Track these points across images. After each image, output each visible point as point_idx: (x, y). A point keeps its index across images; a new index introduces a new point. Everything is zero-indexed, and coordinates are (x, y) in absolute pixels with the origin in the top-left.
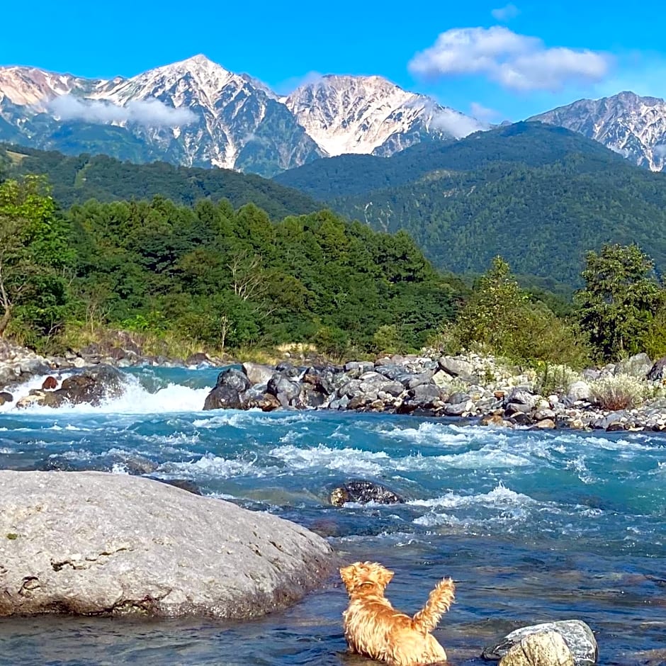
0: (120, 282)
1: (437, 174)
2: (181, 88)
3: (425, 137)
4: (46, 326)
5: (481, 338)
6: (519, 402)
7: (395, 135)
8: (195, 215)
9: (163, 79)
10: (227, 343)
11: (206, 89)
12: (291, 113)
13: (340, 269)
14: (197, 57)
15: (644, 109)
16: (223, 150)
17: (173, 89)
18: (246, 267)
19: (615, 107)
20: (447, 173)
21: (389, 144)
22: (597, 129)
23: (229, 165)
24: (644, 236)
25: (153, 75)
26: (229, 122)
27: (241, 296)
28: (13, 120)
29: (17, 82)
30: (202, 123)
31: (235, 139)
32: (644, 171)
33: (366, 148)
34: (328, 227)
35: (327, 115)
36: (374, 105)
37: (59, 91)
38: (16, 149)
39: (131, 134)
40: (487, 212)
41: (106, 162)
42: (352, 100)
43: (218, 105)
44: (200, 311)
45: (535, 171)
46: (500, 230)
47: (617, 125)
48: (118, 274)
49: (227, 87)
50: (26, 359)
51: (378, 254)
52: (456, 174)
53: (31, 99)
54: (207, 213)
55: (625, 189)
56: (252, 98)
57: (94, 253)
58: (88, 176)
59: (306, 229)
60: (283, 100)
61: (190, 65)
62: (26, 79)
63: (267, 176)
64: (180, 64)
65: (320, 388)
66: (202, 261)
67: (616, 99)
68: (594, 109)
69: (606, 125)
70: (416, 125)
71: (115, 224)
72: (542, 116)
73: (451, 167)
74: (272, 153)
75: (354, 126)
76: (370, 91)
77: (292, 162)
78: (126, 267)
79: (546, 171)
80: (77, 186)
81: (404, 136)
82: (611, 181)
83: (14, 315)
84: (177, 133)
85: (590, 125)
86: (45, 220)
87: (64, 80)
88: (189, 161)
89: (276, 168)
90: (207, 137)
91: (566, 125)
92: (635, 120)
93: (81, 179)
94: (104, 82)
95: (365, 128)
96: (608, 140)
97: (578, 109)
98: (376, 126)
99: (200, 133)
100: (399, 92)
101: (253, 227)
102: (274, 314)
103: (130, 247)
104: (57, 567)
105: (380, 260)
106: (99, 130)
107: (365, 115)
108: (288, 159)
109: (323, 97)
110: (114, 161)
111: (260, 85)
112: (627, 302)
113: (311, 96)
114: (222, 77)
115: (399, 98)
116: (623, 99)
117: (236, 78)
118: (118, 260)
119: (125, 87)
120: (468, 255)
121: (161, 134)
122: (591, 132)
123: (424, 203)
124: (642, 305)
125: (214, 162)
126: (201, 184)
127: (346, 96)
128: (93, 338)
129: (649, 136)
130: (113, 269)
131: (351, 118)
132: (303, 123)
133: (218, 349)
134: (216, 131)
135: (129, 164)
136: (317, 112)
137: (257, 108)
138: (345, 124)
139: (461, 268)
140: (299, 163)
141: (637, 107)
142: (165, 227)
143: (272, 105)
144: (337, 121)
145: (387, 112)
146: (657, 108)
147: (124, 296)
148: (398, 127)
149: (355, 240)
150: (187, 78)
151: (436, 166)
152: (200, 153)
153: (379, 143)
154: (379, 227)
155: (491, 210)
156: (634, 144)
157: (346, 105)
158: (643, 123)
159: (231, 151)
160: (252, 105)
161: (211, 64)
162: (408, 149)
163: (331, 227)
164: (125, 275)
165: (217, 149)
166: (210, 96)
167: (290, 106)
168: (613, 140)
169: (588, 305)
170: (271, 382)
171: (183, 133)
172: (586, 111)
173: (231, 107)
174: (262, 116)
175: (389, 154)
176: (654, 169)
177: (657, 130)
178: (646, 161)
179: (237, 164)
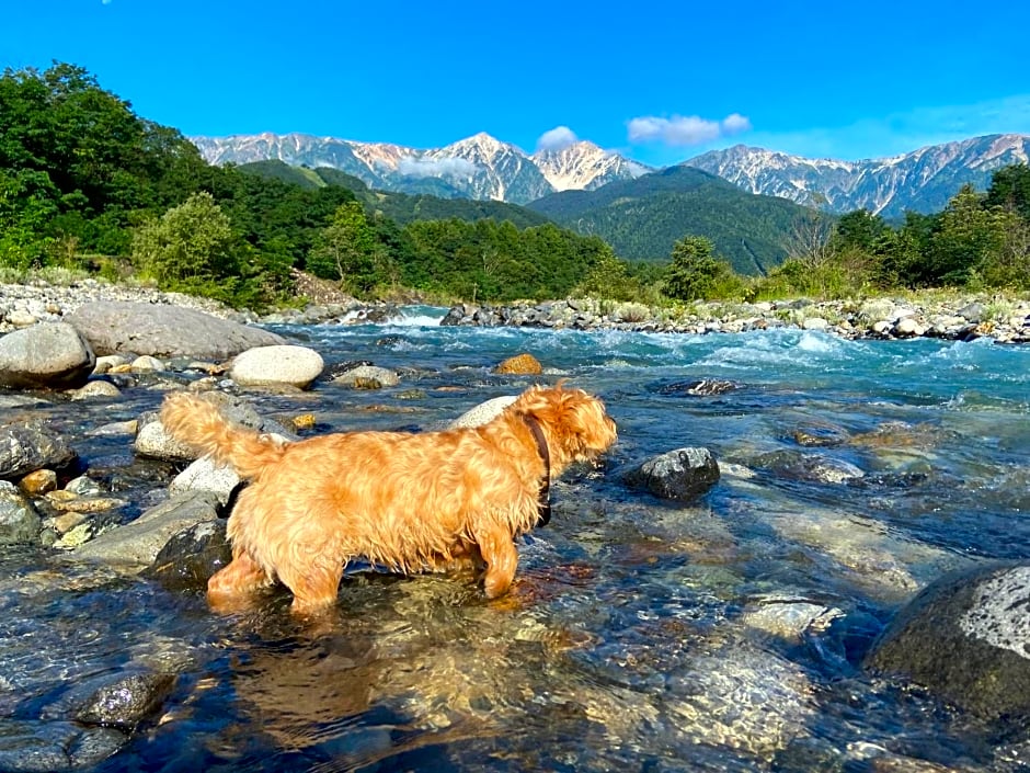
0: (430, 266)
1: (622, 201)
2: (473, 153)
3: (615, 178)
4: (366, 286)
5: (596, 289)
6: (582, 319)
7: (597, 177)
8: (475, 228)
9: (462, 148)
10: (477, 298)
11: (486, 152)
12: (536, 166)
13: (558, 258)
14: (482, 134)
15: (751, 155)
16: (497, 190)
17: (468, 154)
18: (491, 255)
19: (733, 155)
20: (628, 200)
21: (593, 183)
22: (721, 169)
23: (500, 198)
24: (747, 235)
25: (457, 146)
26: (500, 172)
27: (488, 272)
28: (380, 175)
29: (381, 153)
30: (483, 174)
31: (503, 183)
32: (750, 195)
33: (580, 186)
34: (550, 233)
35: (557, 166)
36: (585, 160)
37: (404, 157)
38: (381, 192)
39: (443, 182)
40: (651, 223)
41: (431, 198)
42: (572, 157)
43: (494, 162)
44: (461, 279)
45: (681, 197)
46: (659, 233)
47: (733, 166)
48: (429, 262)
49: (499, 152)
50: (351, 302)
51: (582, 248)
52: (632, 199)
53: (391, 162)
54: (482, 226)
55: (737, 206)
56: (513, 157)
57: (415, 250)
58: (421, 206)
59: (538, 234)
60: (531, 158)
61: (477, 139)
62: (386, 151)
63: (522, 204)
64: (471, 139)
65: (502, 318)
66: (466, 252)
67: (734, 149)
68: (720, 157)
69: (727, 166)
70: (610, 171)
71: (431, 233)
72: (687, 162)
73: (630, 195)
74: (525, 190)
75: (573, 172)
76: (582, 151)
77: (537, 195)
78: (433, 258)
79: (687, 196)
80: (415, 213)
81: (602, 177)
82: (728, 201)
83: (346, 279)
84: (470, 180)
85: (716, 167)
86: (362, 227)
87: (407, 150)
88: (478, 197)
89: (527, 199)
90: (487, 182)
91: (702, 167)
92: (745, 162)
93: (417, 208)
94: (429, 151)
95: (579, 173)
96: (728, 175)
97: (711, 157)
98: (586, 172)
99: (484, 180)
100: (600, 150)
101: (508, 234)
102: (508, 281)
103: (439, 247)
104: (131, 339)
105: (582, 252)
106: (428, 181)
107: (580, 165)
108: (534, 194)
109: (554, 156)
110: (435, 198)
111: (517, 149)
112: (697, 270)
113: (547, 156)
114: (496, 145)
115: (599, 155)
116: (738, 150)
117: (504, 146)
118: (428, 253)
119: (440, 153)
120: (639, 249)
121: (461, 181)
122: (717, 171)
123: (613, 218)
124: (705, 271)
125: (492, 197)
126: (483, 210)
127: (568, 154)
128: (393, 293)
129: (753, 172)
130: (426, 259)
131: (571, 168)
132: (543, 171)
133: (471, 300)
134: (493, 178)
135: (443, 199)
136: (552, 165)
137: (516, 164)
138: (567, 171)
139: (635, 256)
140: (540, 196)
141: (747, 154)
142: (458, 235)
143: (525, 162)
144: (563, 170)
145: (593, 163)
146: (759, 154)
147: (432, 274)
148: (599, 172)
149: (567, 241)
150: (476, 147)
151: (621, 196)
152: (483, 192)
153: (588, 182)
154: (587, 233)
155: (653, 221)
156: (744, 178)
157: (568, 159)
158: (750, 164)
159: (501, 189)
160: (513, 162)
161: (489, 138)
162: (604, 186)
163: (553, 233)
164: (432, 262)
165: (493, 189)
166: (489, 157)
167: (535, 162)
168: (730, 176)
169: (674, 272)
170: (475, 314)
171: (474, 179)
172: (714, 158)
173: (502, 163)
174: (519, 168)
175: (593, 189)
176: (755, 193)
177: (759, 168)
178: (751, 188)
179: (505, 198)
